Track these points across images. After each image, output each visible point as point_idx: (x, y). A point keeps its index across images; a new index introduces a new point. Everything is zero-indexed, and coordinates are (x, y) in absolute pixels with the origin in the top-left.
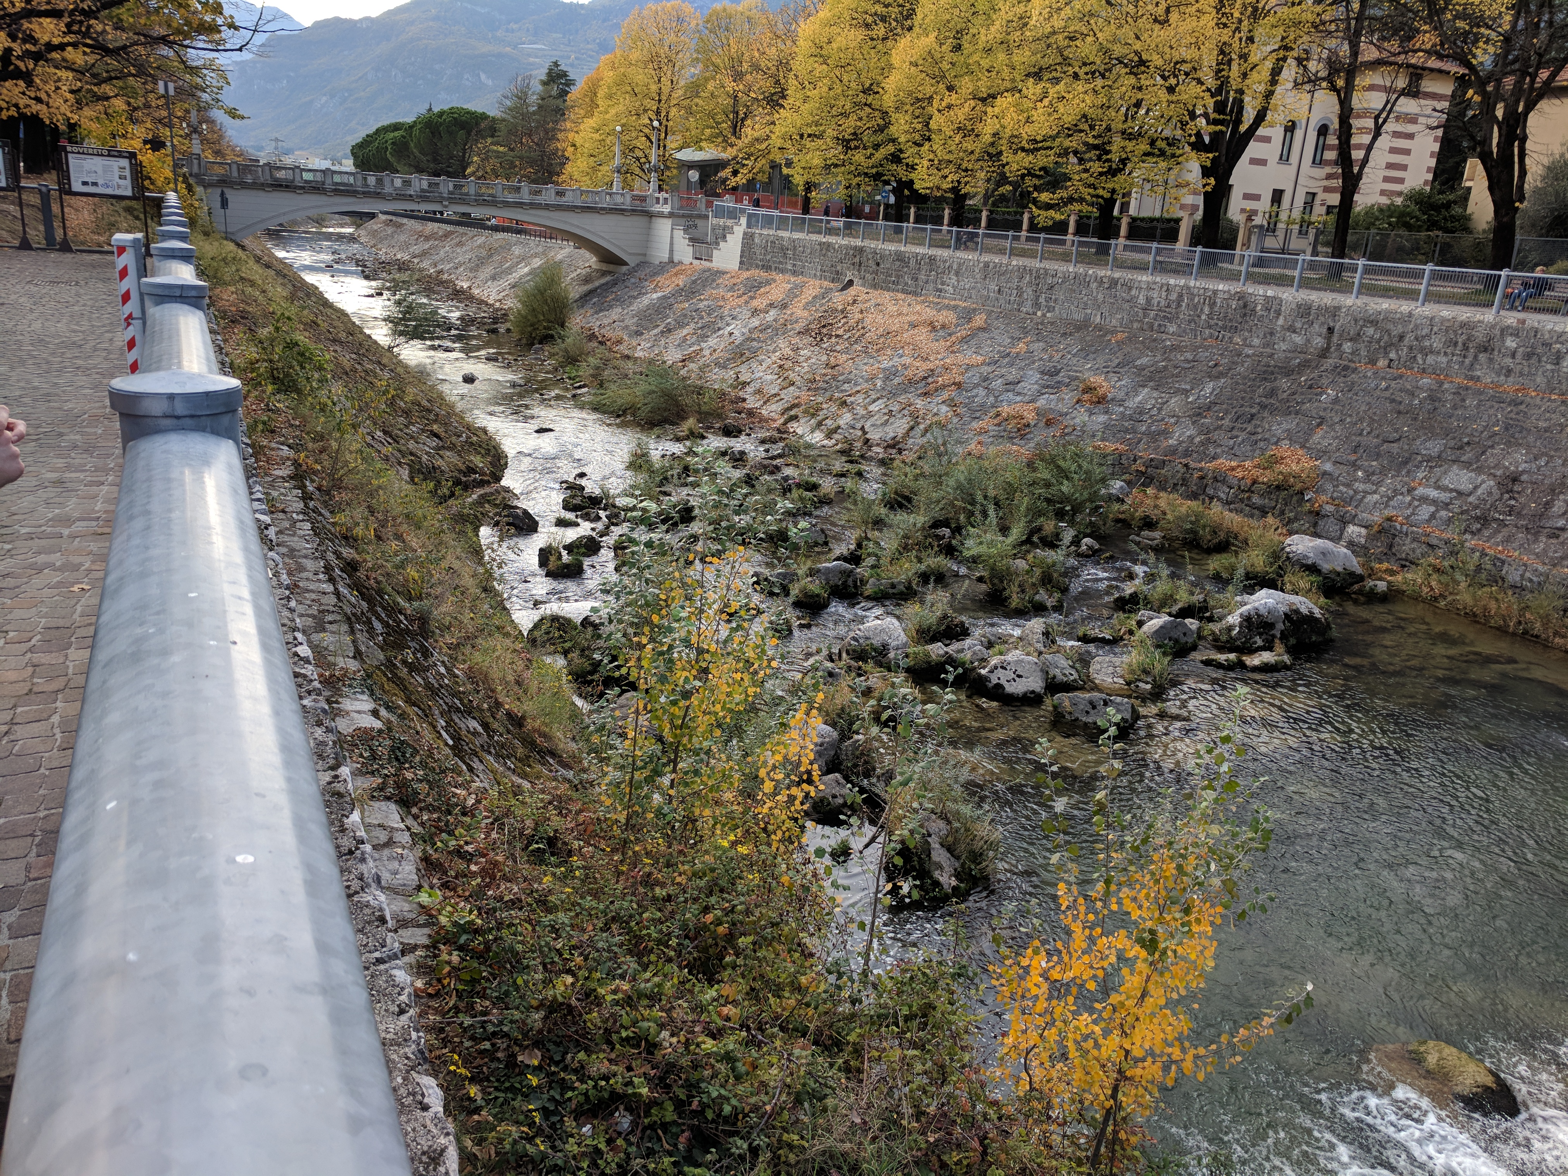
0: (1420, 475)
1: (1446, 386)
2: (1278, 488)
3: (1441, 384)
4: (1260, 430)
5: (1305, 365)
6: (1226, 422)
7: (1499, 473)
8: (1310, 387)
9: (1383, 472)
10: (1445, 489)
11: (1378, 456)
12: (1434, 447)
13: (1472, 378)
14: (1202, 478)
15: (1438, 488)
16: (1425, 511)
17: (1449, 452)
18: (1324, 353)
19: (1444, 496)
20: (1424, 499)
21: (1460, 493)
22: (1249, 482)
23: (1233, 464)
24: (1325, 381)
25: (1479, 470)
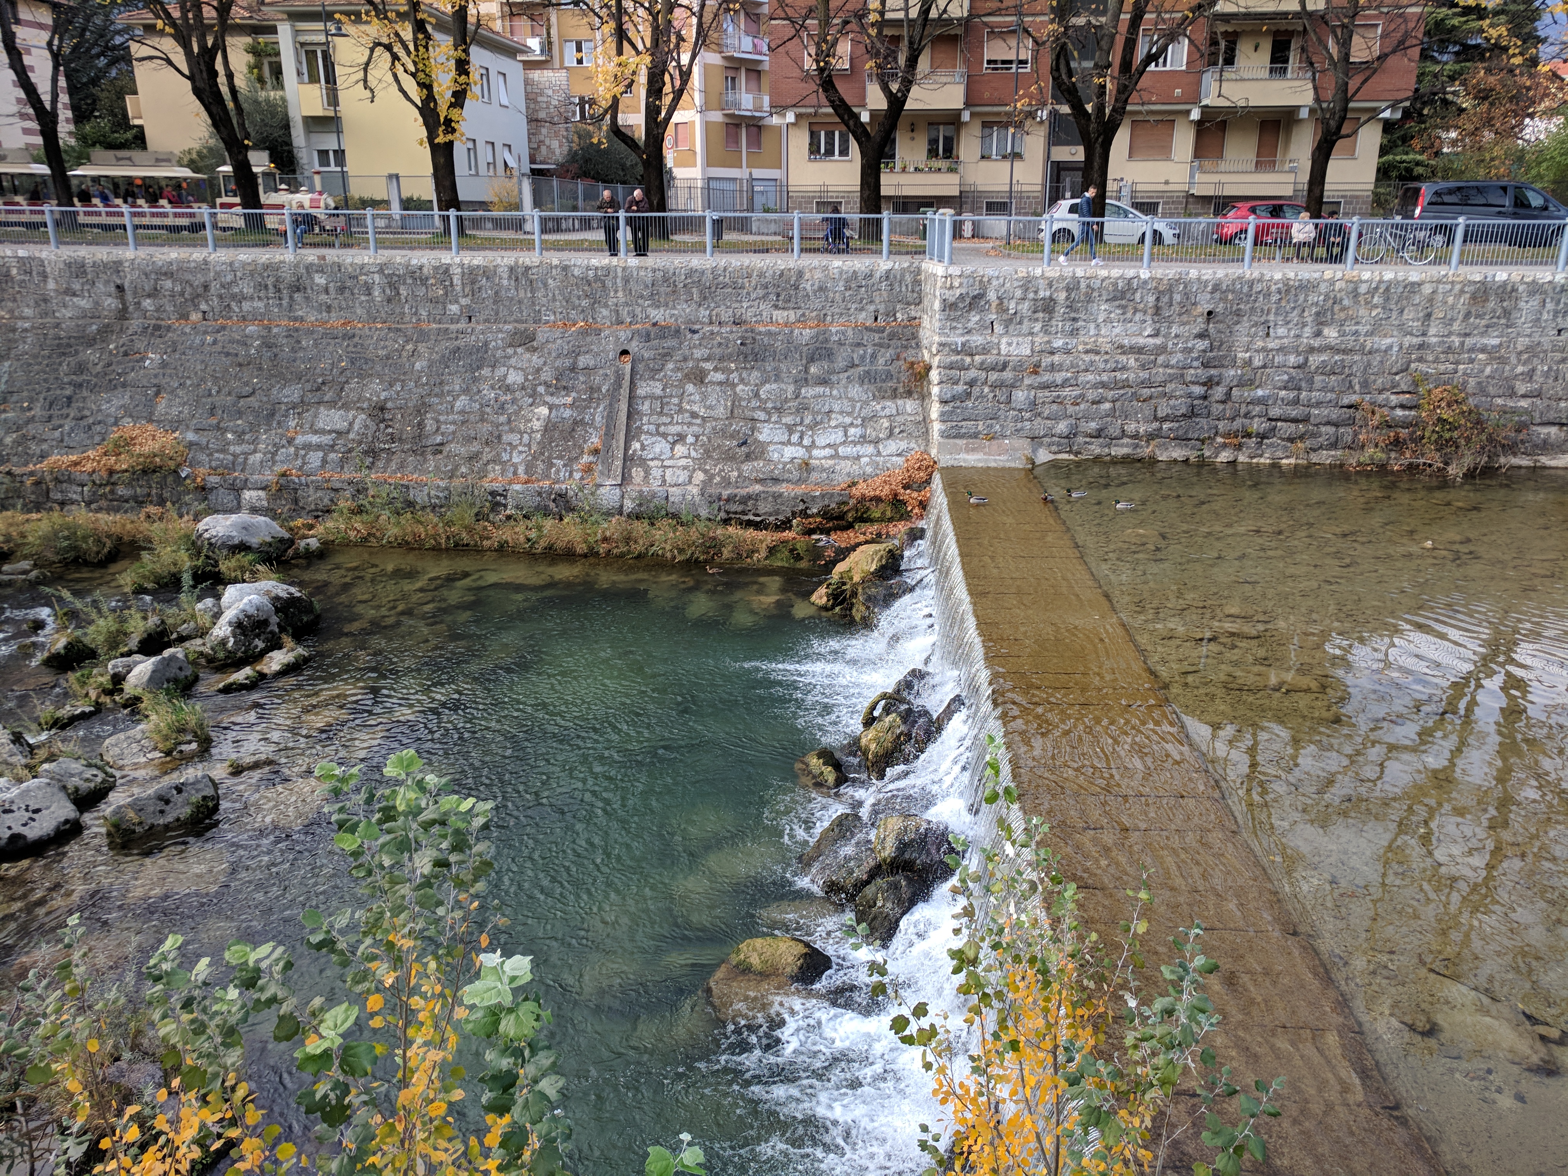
0: (292, 424)
1: (275, 330)
2: (144, 472)
3: (270, 330)
4: (87, 413)
5: (105, 332)
6: (38, 411)
7: (365, 405)
8: (126, 354)
9: (253, 428)
10: (323, 432)
11: (240, 414)
12: (292, 393)
13: (296, 319)
14: (37, 483)
15: (316, 432)
16: (315, 458)
17: (310, 395)
18: (123, 314)
19: (326, 439)
20: (308, 447)
21: (339, 433)
22: (105, 475)
23: (74, 458)
24: (140, 345)
25: (346, 407)
